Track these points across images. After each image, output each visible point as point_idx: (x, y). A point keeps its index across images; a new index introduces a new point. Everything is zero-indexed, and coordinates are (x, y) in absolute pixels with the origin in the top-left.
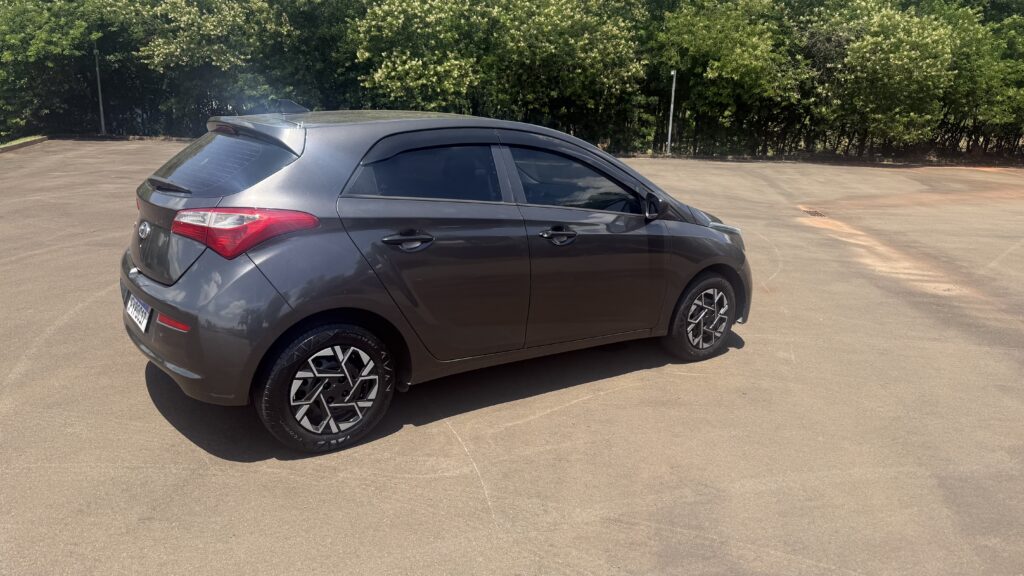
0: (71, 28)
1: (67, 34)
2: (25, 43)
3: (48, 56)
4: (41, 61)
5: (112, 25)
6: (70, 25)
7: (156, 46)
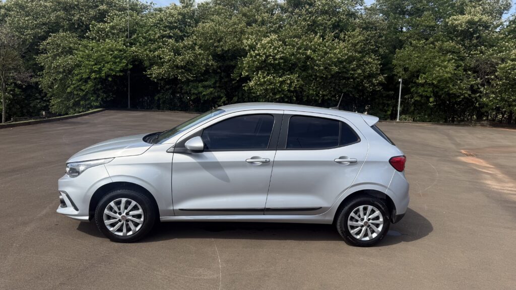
1: (118, 66)
5: (136, 61)
7: (154, 70)
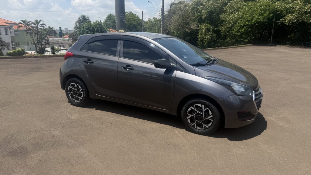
0: (265, 14)
1: (263, 16)
2: (252, 19)
3: (258, 23)
4: (255, 24)
5: (278, 11)
6: (265, 13)
7: (287, 17)
